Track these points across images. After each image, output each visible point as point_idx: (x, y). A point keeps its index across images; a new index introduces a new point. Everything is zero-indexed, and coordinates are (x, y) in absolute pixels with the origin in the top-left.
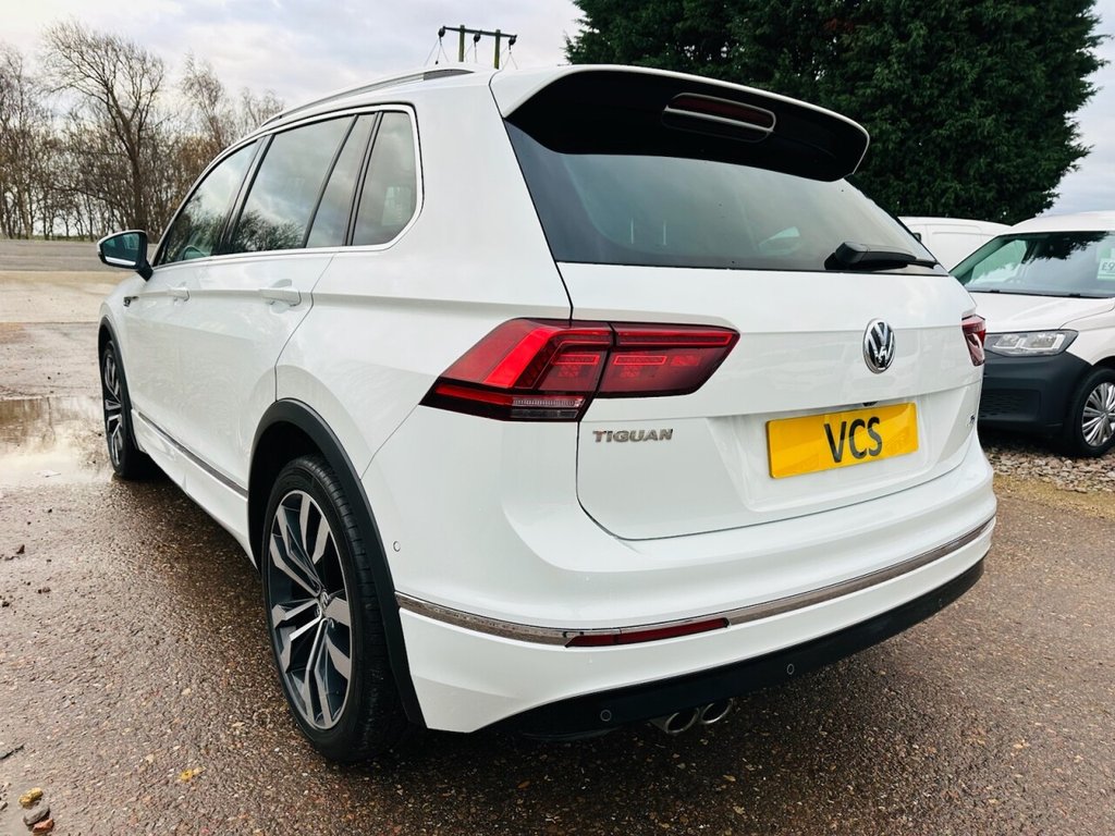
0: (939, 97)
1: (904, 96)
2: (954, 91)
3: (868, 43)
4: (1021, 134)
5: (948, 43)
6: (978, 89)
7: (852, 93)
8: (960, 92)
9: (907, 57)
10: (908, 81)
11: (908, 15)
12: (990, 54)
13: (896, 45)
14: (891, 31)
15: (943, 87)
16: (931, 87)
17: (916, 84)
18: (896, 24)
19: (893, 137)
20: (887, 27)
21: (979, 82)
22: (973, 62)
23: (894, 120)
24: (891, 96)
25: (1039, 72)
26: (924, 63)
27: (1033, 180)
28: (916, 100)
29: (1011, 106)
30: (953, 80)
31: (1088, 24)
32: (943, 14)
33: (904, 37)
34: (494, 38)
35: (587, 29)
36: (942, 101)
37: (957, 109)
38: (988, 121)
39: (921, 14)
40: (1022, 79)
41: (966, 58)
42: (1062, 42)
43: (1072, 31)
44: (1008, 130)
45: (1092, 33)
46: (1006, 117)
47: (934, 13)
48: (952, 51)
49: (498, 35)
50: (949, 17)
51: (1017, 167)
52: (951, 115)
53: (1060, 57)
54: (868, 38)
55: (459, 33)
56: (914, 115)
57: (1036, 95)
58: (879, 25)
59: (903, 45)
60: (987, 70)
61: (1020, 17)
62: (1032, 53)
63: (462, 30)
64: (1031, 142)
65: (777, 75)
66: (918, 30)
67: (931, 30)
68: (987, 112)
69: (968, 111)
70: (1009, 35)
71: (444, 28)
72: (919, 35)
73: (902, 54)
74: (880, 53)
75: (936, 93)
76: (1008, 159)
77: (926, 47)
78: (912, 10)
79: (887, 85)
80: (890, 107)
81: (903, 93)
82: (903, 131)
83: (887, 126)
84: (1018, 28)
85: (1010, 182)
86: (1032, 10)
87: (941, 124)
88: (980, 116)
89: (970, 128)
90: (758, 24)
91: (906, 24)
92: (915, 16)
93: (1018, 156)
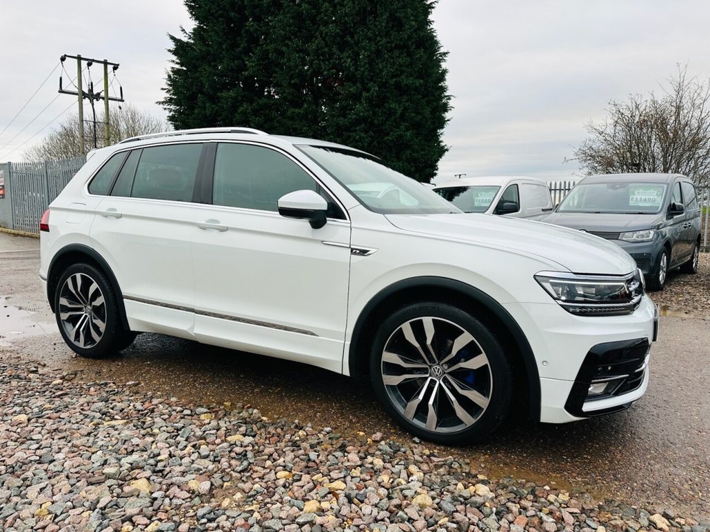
0: (386, 120)
1: (369, 120)
2: (393, 118)
3: (351, 92)
4: (421, 140)
5: (388, 94)
6: (402, 117)
7: (345, 117)
8: (395, 119)
9: (369, 100)
10: (371, 113)
11: (367, 79)
12: (407, 101)
13: (364, 94)
14: (360, 87)
15: (386, 116)
16: (382, 116)
17: (374, 114)
18: (363, 83)
19: (367, 140)
20: (359, 85)
21: (402, 115)
22: (399, 104)
23: (366, 132)
24: (364, 120)
25: (427, 112)
26: (378, 103)
27: (430, 163)
28: (376, 121)
29: (416, 126)
30: (391, 113)
31: (443, 89)
32: (384, 80)
33: (368, 90)
34: (103, 65)
35: (178, 66)
36: (388, 123)
37: (394, 127)
38: (408, 133)
39: (374, 79)
40: (420, 114)
41: (396, 102)
42: (435, 96)
43: (438, 92)
44: (416, 138)
45: (446, 94)
46: (415, 131)
47: (380, 80)
48: (389, 98)
49: (106, 63)
50: (387, 82)
51: (422, 155)
52: (392, 130)
53: (435, 104)
54: (350, 90)
55: (76, 60)
56: (375, 129)
57: (427, 121)
58: (354, 83)
59: (368, 94)
60: (405, 109)
61: (418, 84)
62: (424, 101)
63: (79, 58)
64: (427, 143)
65: (306, 106)
66: (375, 88)
67: (380, 87)
68: (407, 129)
69: (398, 128)
70: (413, 93)
71: (65, 55)
72: (374, 90)
73: (367, 99)
74: (356, 97)
75: (384, 118)
76: (417, 152)
77: (378, 96)
78: (369, 77)
79: (362, 114)
80: (364, 125)
81: (369, 118)
82: (371, 137)
83: (363, 135)
84: (416, 89)
85: (419, 163)
86: (422, 81)
87: (388, 134)
88: (404, 131)
89: (401, 136)
90: (292, 77)
91: (367, 84)
92: (371, 80)
93: (422, 150)
